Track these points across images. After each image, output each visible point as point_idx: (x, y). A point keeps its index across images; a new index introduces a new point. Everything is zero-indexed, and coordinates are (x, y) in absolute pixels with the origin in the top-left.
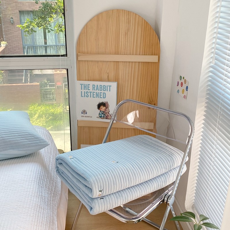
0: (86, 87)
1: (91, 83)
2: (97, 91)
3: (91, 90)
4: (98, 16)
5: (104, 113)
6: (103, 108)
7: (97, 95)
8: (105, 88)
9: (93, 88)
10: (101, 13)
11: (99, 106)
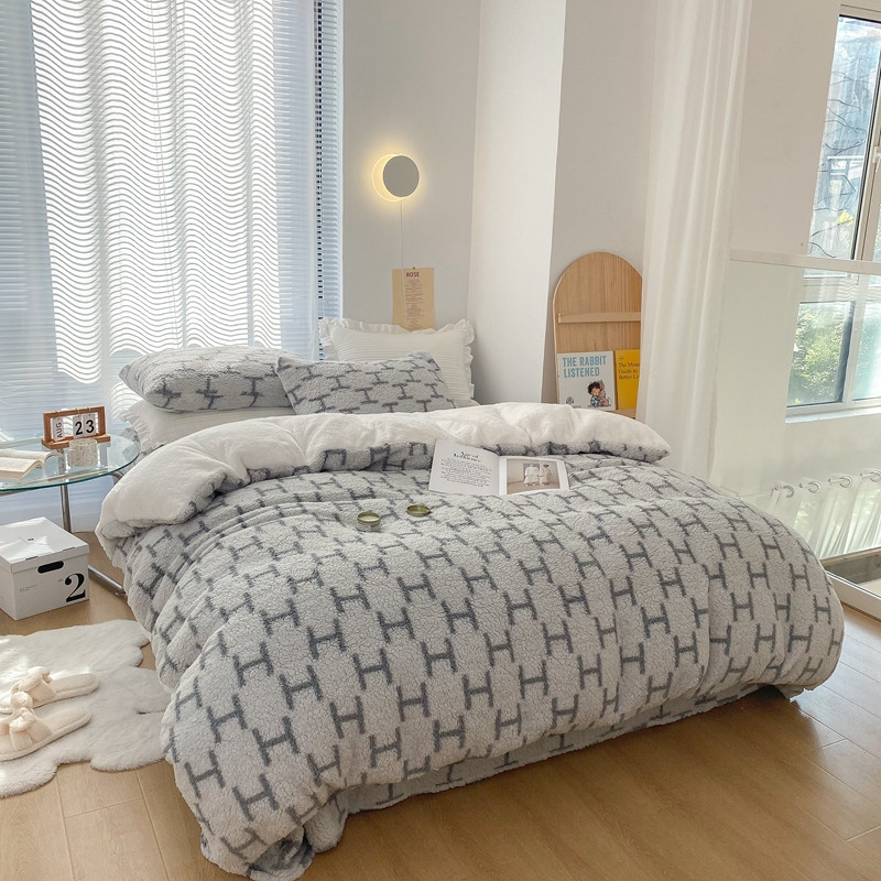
0: (571, 362)
1: (578, 355)
2: (587, 366)
3: (578, 366)
4: (579, 261)
5: (598, 398)
6: (596, 391)
7: (587, 372)
8: (598, 360)
9: (582, 362)
10: (582, 257)
11: (590, 389)
